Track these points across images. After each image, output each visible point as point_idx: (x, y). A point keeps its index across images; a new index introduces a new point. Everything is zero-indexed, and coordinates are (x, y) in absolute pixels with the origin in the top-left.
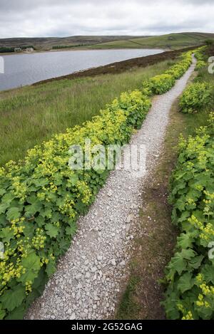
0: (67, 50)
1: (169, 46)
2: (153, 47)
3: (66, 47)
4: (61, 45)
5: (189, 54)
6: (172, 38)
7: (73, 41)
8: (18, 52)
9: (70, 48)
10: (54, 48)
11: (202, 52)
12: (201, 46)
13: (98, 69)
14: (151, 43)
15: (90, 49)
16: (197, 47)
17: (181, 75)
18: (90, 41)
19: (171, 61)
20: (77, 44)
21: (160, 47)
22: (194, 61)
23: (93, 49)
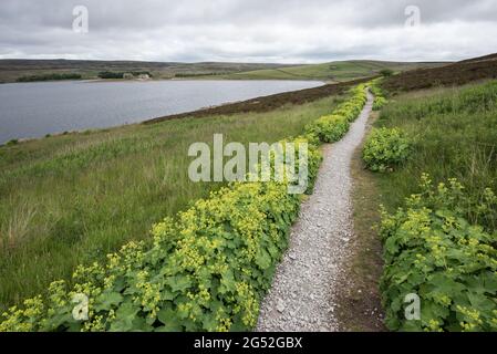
1: (331, 78)
2: (310, 78)
3: (193, 76)
4: (187, 73)
5: (360, 87)
6: (335, 67)
7: (203, 68)
8: (128, 78)
10: (177, 76)
11: (379, 85)
12: (376, 77)
13: (236, 105)
14: (308, 73)
15: (225, 79)
16: (372, 79)
18: (225, 69)
19: (338, 98)
20: (209, 72)
21: (319, 78)
22: (369, 96)
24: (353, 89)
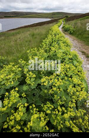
0: (11, 18)
1: (52, 18)
2: (47, 18)
3: (10, 17)
4: (8, 16)
5: (61, 20)
7: (13, 14)
9: (12, 17)
10: (5, 17)
11: (65, 20)
12: (64, 18)
15: (21, 18)
16: (63, 18)
17: (61, 25)
18: (20, 14)
20: (15, 15)
21: (49, 18)
22: (63, 22)
23: (23, 18)
24: (59, 21)
